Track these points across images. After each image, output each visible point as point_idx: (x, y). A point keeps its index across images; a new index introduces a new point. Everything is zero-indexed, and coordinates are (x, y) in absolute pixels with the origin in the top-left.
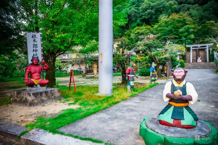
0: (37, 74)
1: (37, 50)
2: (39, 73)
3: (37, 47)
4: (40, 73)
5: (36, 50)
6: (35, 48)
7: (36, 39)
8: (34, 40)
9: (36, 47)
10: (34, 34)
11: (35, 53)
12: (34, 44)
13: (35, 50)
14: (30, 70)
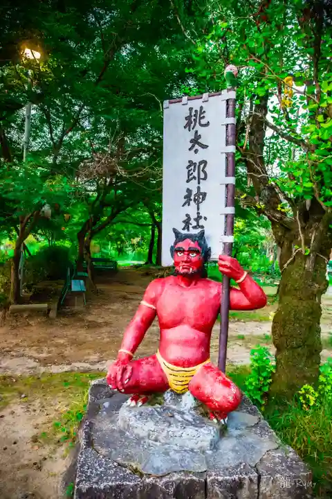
0: (184, 332)
1: (204, 195)
2: (196, 327)
3: (205, 179)
4: (206, 329)
5: (199, 193)
6: (193, 185)
7: (201, 130)
8: (196, 141)
9: (202, 176)
10: (196, 104)
11: (192, 210)
12: (191, 163)
13: (195, 191)
14: (154, 301)
